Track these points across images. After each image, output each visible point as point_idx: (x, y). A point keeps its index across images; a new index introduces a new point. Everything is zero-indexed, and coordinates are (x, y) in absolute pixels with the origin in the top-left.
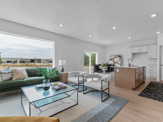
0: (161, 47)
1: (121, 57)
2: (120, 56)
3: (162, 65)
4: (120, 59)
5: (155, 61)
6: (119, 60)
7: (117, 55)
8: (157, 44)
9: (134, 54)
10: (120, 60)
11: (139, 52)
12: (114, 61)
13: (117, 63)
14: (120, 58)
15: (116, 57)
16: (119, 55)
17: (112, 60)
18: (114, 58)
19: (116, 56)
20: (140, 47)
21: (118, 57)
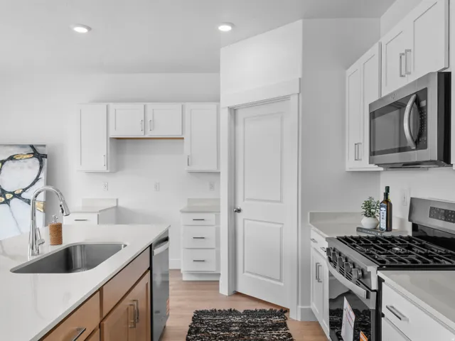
0: (233, 111)
1: (45, 160)
2: (40, 150)
3: (239, 211)
4: (41, 168)
5: (212, 187)
6: (37, 179)
7: (23, 146)
8: (219, 101)
9: (119, 143)
10: (43, 176)
11: (141, 135)
13: (19, 196)
14: (41, 162)
15: (11, 158)
16: (33, 143)
18: (3, 162)
19: (13, 151)
20: (150, 106)
21: (26, 160)
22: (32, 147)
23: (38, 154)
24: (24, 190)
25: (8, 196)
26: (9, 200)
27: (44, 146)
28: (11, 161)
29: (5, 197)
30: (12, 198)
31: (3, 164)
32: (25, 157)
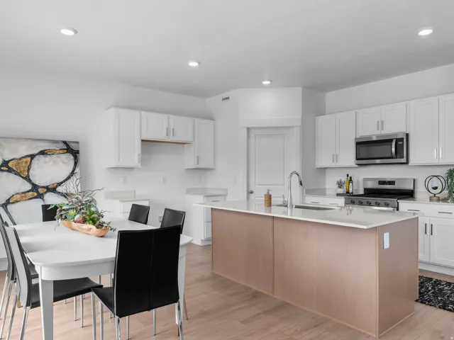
3: (252, 193)
7: (55, 142)
10: (78, 170)
12: (27, 179)
13: (53, 190)
14: (75, 158)
15: (43, 153)
17: (10, 170)
18: (32, 157)
19: (44, 146)
21: (59, 155)
22: (65, 143)
23: (71, 150)
24: (59, 184)
25: (41, 190)
26: (42, 194)
27: (78, 143)
28: (41, 156)
29: (37, 192)
30: (46, 193)
31: (32, 159)
32: (57, 152)
